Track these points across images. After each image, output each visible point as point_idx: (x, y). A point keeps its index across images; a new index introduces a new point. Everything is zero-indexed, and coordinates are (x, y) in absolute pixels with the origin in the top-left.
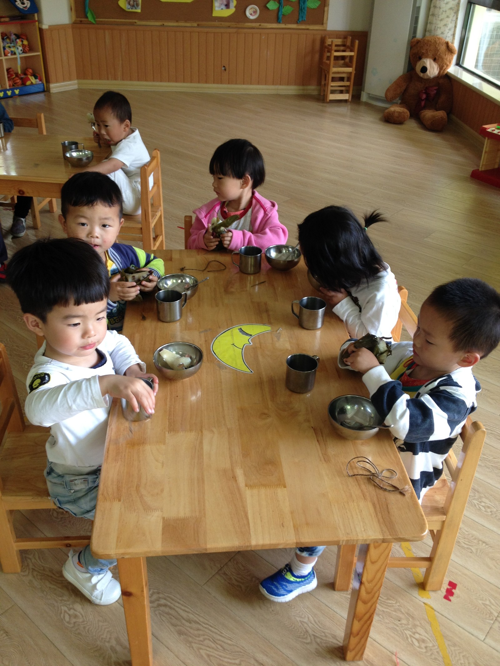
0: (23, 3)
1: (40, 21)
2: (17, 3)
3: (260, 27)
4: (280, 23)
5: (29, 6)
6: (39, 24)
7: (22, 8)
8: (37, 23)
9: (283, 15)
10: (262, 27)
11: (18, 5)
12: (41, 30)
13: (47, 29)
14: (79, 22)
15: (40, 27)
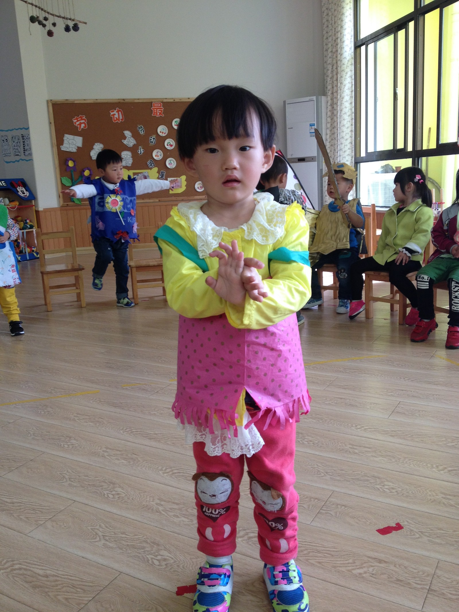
0: (24, 193)
1: (36, 205)
2: (19, 193)
5: (28, 195)
6: (35, 207)
7: (23, 196)
8: (34, 207)
11: (20, 195)
12: (37, 212)
13: (41, 211)
14: (66, 205)
15: (36, 210)
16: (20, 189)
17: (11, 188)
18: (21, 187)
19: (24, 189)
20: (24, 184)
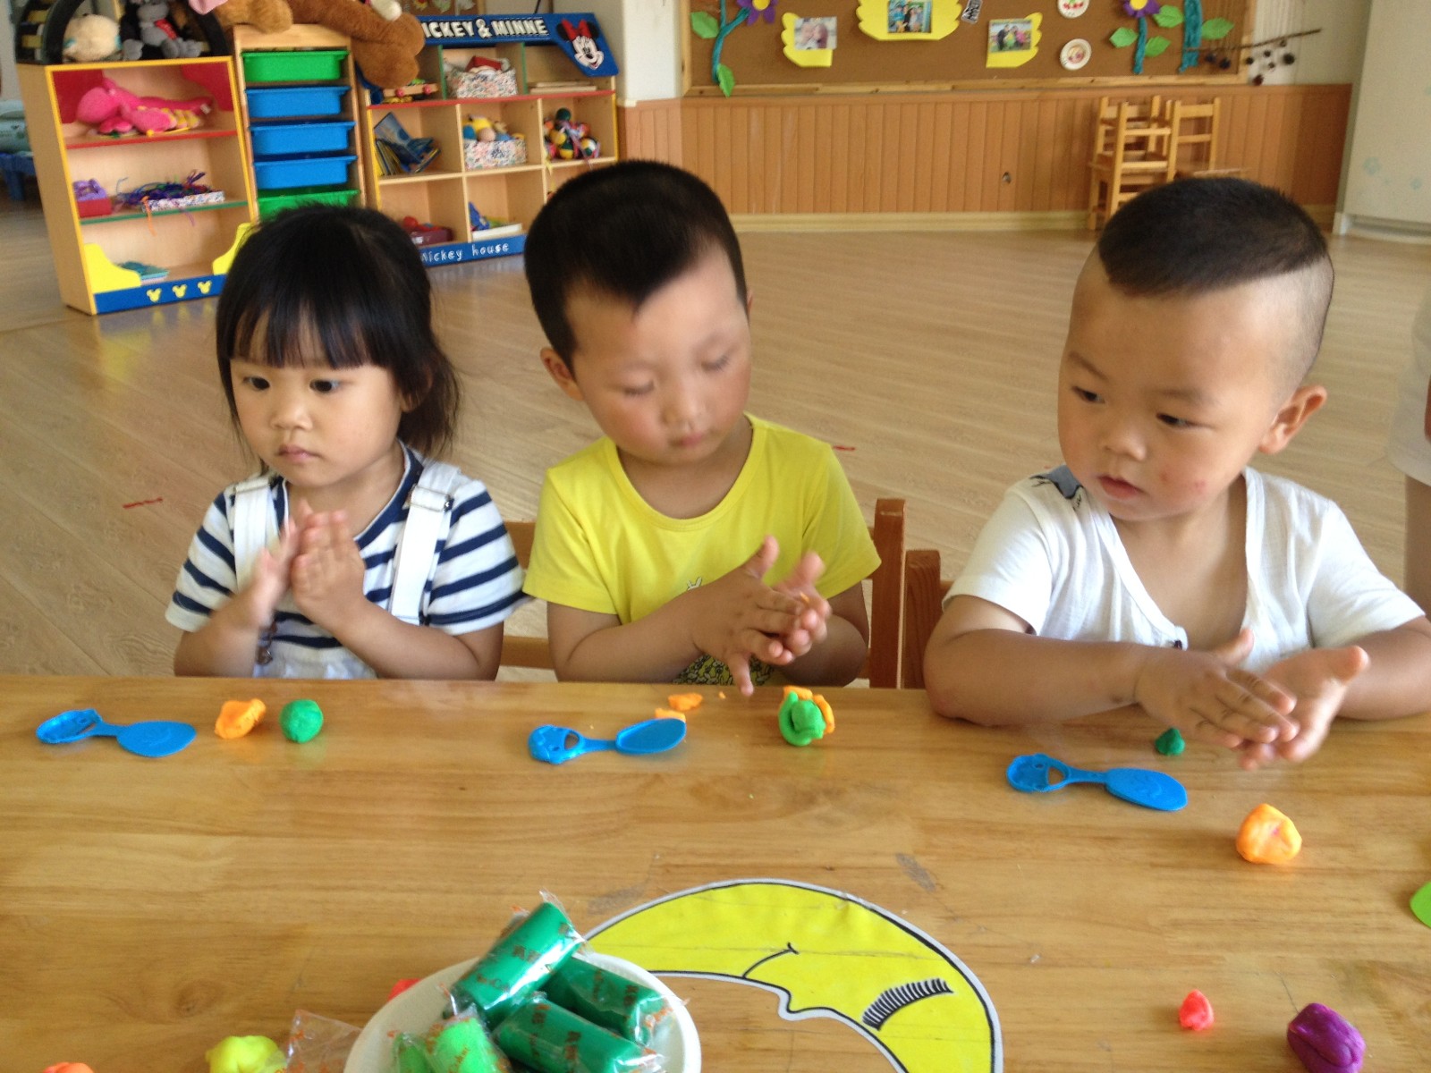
0: (590, 57)
1: (620, 92)
2: (577, 56)
3: (1093, 85)
4: (1137, 74)
5: (600, 61)
6: (617, 97)
7: (588, 64)
8: (614, 96)
9: (1147, 58)
10: (1100, 85)
11: (580, 60)
12: (621, 111)
13: (633, 109)
14: (698, 94)
15: (619, 103)
16: (582, 44)
17: (557, 39)
18: (583, 39)
19: (591, 45)
20: (593, 29)
